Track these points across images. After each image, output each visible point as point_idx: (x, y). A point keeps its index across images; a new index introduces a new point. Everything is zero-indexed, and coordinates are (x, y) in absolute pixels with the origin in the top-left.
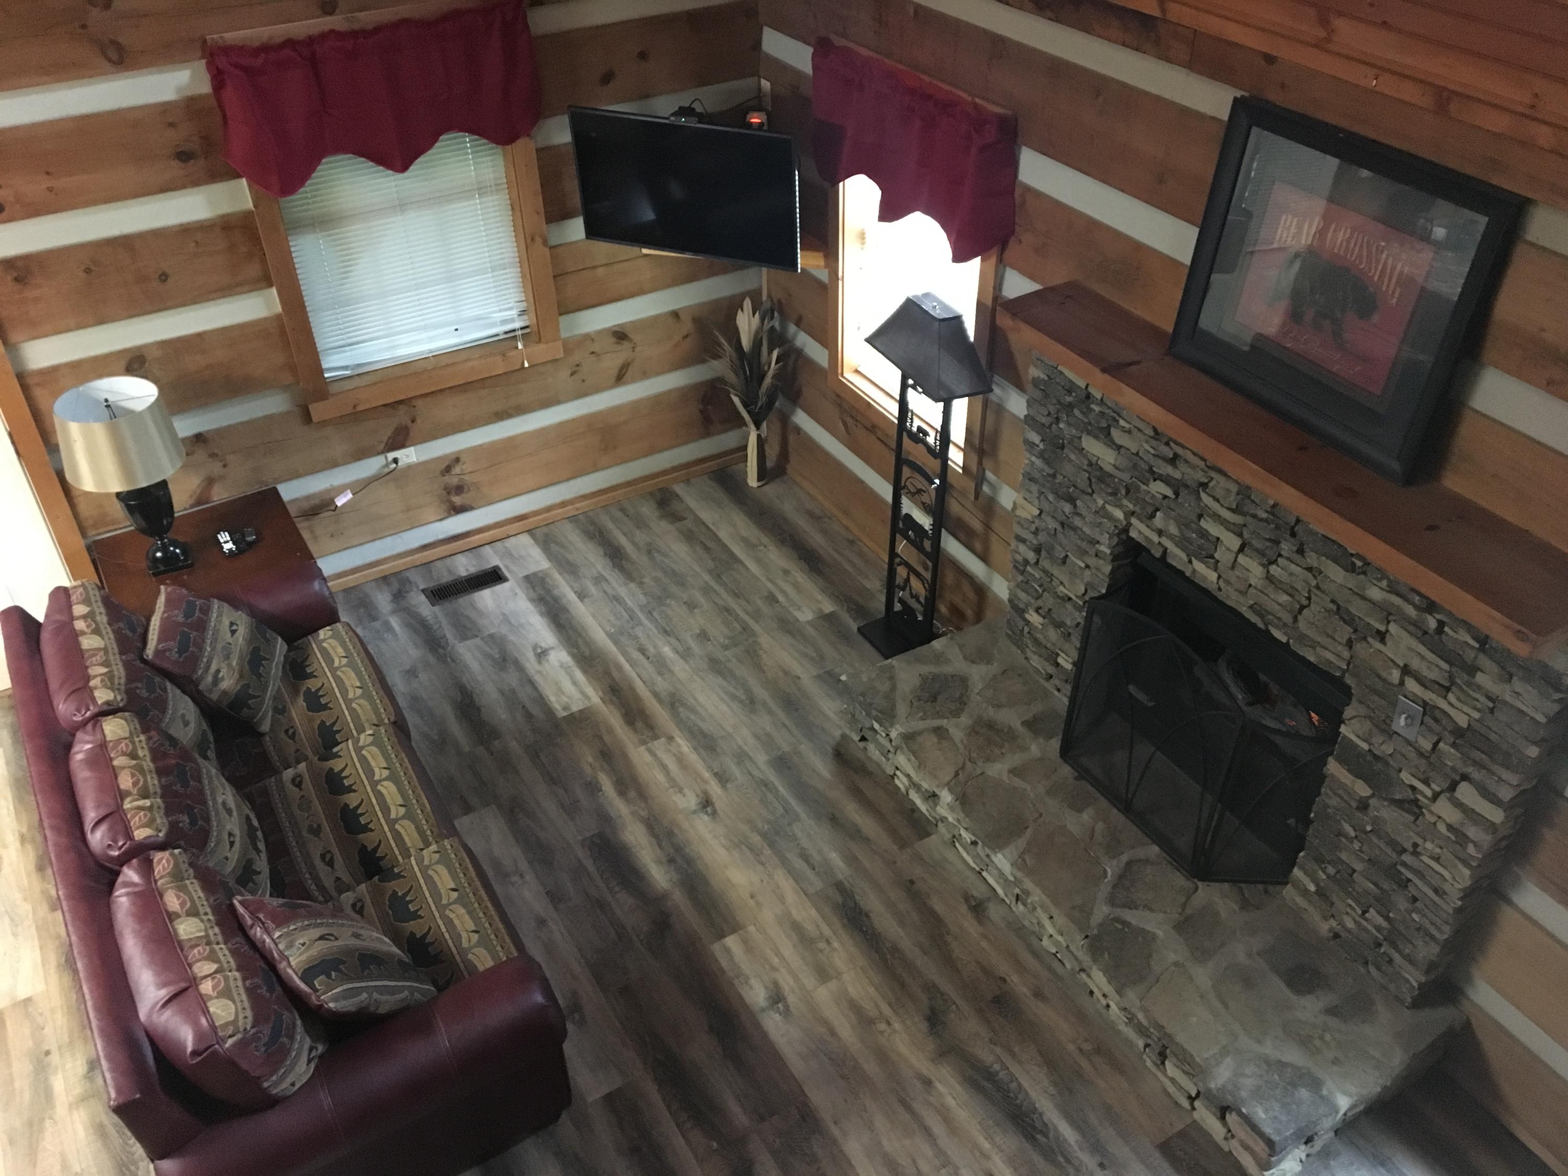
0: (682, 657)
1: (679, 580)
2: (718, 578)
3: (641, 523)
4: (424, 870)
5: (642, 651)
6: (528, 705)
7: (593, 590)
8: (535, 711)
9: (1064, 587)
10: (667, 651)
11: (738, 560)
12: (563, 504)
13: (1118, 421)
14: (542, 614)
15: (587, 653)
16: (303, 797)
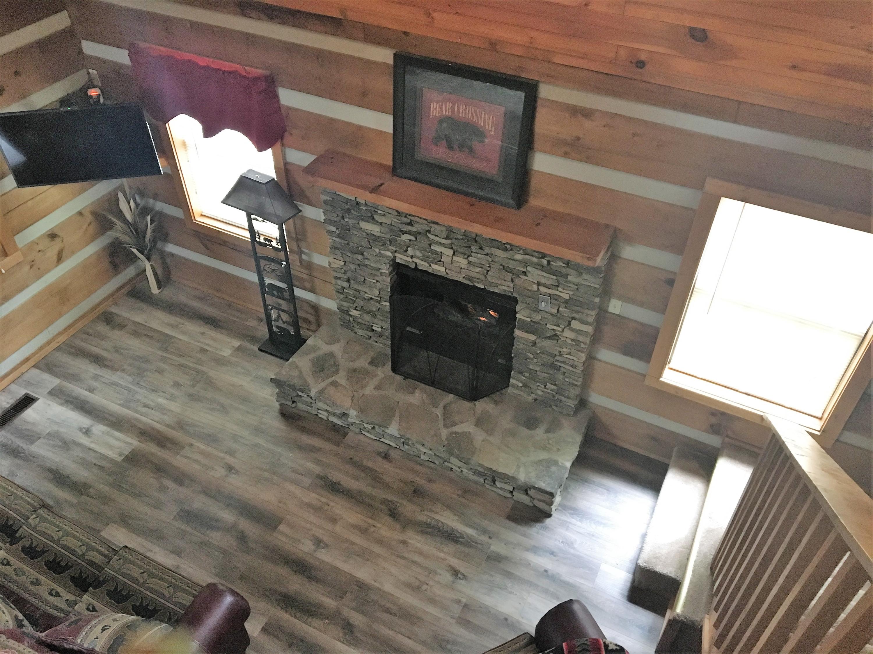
0: (171, 400)
1: (145, 360)
2: (166, 350)
3: (102, 337)
4: (119, 572)
5: (146, 406)
6: (95, 461)
7: (95, 384)
8: (103, 463)
9: (367, 293)
10: (160, 400)
11: (172, 337)
12: (48, 343)
13: (377, 212)
14: (73, 410)
15: (114, 420)
16: (15, 569)
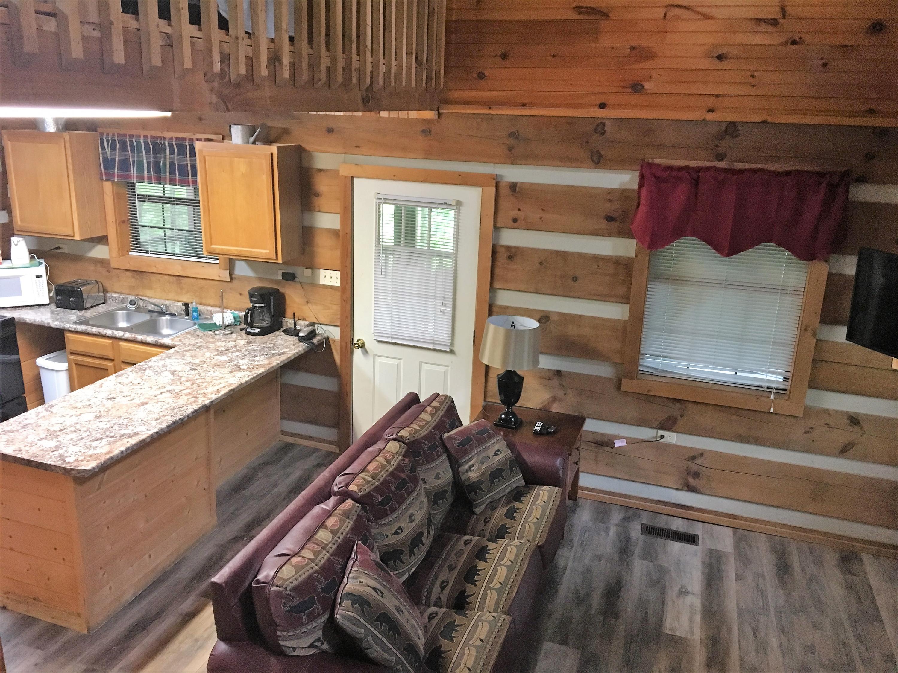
0: (782, 651)
1: (820, 606)
2: (854, 622)
3: (818, 562)
5: (755, 631)
6: (650, 612)
7: (750, 579)
8: (652, 619)
10: (774, 642)
11: (880, 621)
12: (767, 523)
14: (703, 573)
15: (715, 608)
16: (463, 550)
